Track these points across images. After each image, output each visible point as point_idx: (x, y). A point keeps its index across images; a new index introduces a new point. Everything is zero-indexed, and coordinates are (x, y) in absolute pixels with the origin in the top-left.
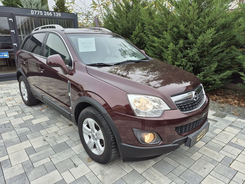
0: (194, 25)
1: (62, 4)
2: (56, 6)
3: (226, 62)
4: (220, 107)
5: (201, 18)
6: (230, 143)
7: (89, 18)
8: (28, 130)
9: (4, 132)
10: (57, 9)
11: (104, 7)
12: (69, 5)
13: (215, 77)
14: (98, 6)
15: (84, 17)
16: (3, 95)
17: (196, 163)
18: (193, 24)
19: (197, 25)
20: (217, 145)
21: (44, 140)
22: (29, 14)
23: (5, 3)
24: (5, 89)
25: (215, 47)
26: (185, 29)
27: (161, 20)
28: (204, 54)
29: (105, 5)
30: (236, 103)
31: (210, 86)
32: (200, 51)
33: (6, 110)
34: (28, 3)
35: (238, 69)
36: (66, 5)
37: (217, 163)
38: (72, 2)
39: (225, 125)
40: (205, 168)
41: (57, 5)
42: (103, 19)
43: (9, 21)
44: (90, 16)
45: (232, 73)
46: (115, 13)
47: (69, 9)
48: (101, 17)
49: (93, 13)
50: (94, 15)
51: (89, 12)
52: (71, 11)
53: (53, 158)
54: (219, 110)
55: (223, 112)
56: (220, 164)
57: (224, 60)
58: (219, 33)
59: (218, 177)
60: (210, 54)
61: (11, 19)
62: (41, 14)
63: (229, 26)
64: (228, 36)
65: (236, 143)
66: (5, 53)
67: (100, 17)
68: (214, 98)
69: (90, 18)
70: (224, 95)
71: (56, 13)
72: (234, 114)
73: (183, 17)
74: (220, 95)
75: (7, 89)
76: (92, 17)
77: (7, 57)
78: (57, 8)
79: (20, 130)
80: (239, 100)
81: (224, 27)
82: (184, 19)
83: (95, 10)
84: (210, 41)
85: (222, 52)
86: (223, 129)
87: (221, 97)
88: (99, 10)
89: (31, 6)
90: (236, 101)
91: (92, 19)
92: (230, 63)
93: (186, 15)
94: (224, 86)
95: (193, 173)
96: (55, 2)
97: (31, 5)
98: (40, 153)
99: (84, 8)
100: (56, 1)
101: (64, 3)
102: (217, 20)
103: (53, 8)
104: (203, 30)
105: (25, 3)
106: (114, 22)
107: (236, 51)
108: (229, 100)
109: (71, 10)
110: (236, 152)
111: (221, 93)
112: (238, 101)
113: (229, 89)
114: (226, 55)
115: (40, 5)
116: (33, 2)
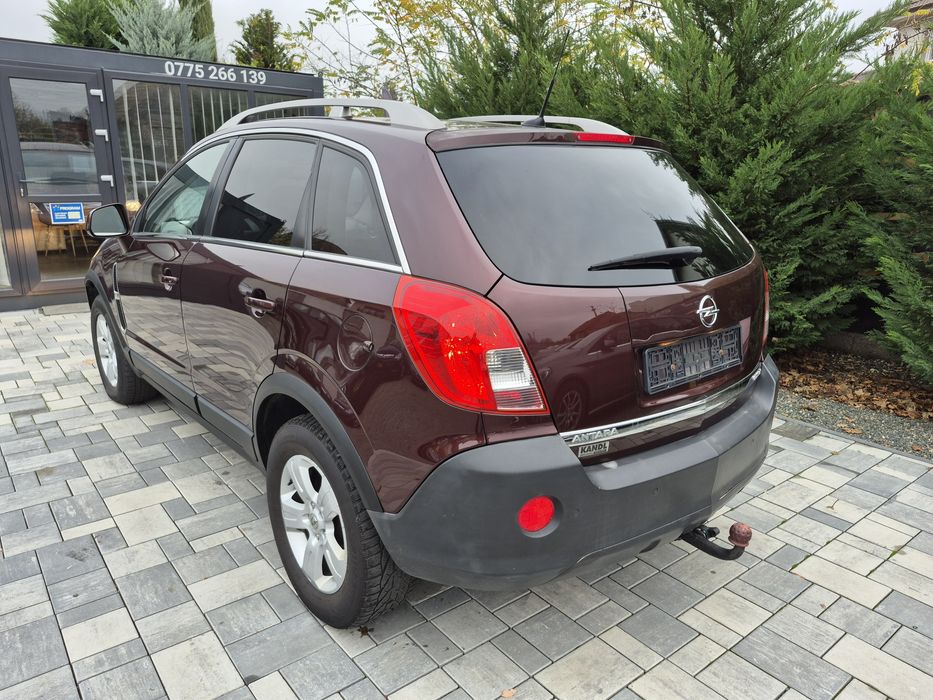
0: (721, 130)
1: (267, 38)
2: (246, 43)
3: (831, 257)
4: (802, 408)
5: (746, 106)
6: (810, 512)
7: (362, 90)
8: (165, 453)
9: (91, 457)
10: (246, 55)
11: (418, 49)
12: (293, 41)
13: (793, 308)
14: (396, 47)
15: (345, 85)
16: (66, 348)
17: (689, 558)
18: (719, 126)
19: (733, 128)
20: (766, 514)
21: (220, 483)
22: (157, 74)
23: (63, 29)
24: (73, 329)
25: (793, 206)
26: (691, 141)
27: (610, 108)
28: (757, 227)
29: (422, 43)
30: (858, 399)
31: (774, 339)
32: (741, 217)
33: (84, 392)
34: (147, 31)
35: (872, 281)
36: (279, 40)
37: (753, 562)
38: (303, 34)
39: (804, 462)
40: (713, 572)
41: (247, 41)
42: (412, 95)
43: (92, 99)
44: (367, 83)
45: (852, 294)
46: (457, 77)
47: (289, 56)
48: (404, 88)
49: (377, 70)
50: (381, 79)
51: (363, 69)
52: (298, 65)
53: (251, 529)
54: (796, 418)
55: (809, 424)
56: (763, 563)
57: (826, 252)
58: (806, 159)
59: (749, 596)
60: (775, 229)
61: (98, 92)
62: (197, 75)
63: (841, 136)
64: (841, 169)
65: (829, 511)
66: (72, 208)
67: (401, 85)
68: (787, 380)
69: (365, 88)
70: (827, 371)
71: (250, 73)
72: (843, 431)
73: (684, 101)
74: (810, 372)
75: (79, 328)
76: (372, 87)
77: (77, 220)
78: (247, 50)
79: (139, 452)
80: (874, 390)
81: (825, 136)
82: (687, 107)
83: (384, 63)
84: (774, 185)
85: (818, 221)
86: (797, 471)
87: (814, 377)
88: (398, 63)
89: (155, 41)
90: (860, 392)
91: (373, 93)
92: (844, 260)
93: (694, 96)
94: (822, 338)
95: (674, 583)
96: (241, 28)
97: (158, 38)
98: (209, 515)
99: (347, 54)
100: (247, 26)
101: (272, 33)
102: (798, 112)
103: (234, 49)
104: (752, 144)
105: (135, 31)
106: (450, 109)
107: (863, 221)
108: (838, 387)
109: (297, 60)
110: (822, 536)
111: (816, 365)
112: (869, 390)
113: (846, 353)
114: (832, 233)
115: (188, 40)
116: (162, 28)
